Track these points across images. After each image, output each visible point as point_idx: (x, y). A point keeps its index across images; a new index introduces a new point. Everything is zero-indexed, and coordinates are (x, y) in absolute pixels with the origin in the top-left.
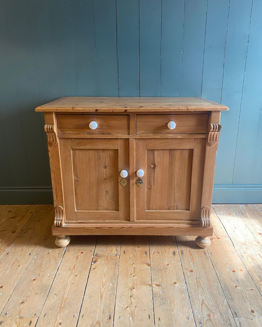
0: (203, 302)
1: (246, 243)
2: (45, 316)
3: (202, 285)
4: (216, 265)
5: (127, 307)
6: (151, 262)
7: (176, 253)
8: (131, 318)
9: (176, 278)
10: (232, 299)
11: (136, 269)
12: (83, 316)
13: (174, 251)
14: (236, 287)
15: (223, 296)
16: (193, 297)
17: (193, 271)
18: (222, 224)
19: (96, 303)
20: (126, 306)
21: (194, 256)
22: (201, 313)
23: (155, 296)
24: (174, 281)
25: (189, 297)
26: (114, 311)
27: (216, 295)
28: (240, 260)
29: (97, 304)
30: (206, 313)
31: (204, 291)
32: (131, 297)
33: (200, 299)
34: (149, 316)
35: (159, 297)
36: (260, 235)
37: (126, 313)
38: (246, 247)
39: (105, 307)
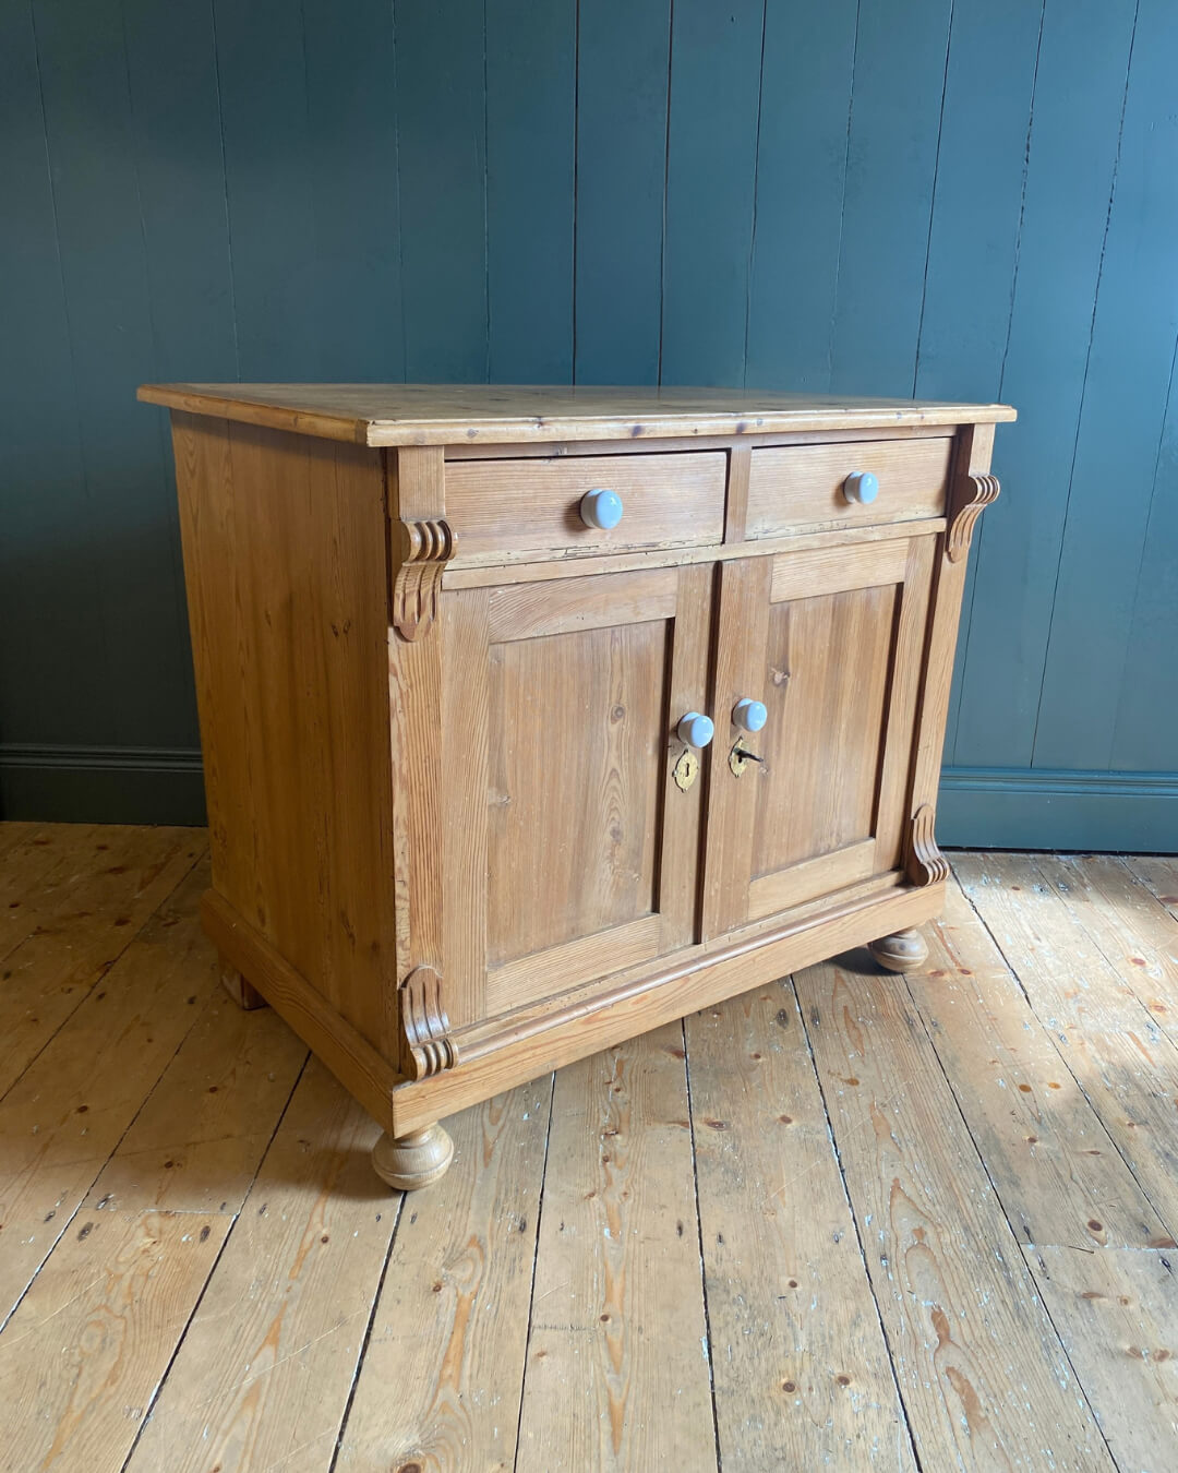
0: (896, 1186)
1: (1080, 991)
2: (261, 1212)
3: (894, 1130)
4: (953, 1065)
5: (592, 1195)
6: (688, 1042)
7: (791, 1018)
8: (606, 1232)
9: (788, 1101)
10: (1015, 1183)
11: (627, 1068)
12: (414, 1218)
13: (783, 1010)
14: (1032, 1140)
15: (978, 1170)
16: (857, 1169)
17: (857, 1083)
18: (984, 923)
19: (466, 1177)
20: (586, 1191)
21: (863, 1032)
22: (887, 1224)
23: (706, 1163)
24: (782, 1114)
25: (842, 1171)
26: (541, 1208)
27: (950, 1164)
28: (1051, 1049)
29: (471, 1179)
30: (906, 1224)
31: (901, 1151)
32: (606, 1160)
33: (884, 1176)
34: (680, 1229)
35: (719, 1164)
36: (1138, 967)
37: (588, 1215)
38: (1080, 1005)
39: (503, 1192)
